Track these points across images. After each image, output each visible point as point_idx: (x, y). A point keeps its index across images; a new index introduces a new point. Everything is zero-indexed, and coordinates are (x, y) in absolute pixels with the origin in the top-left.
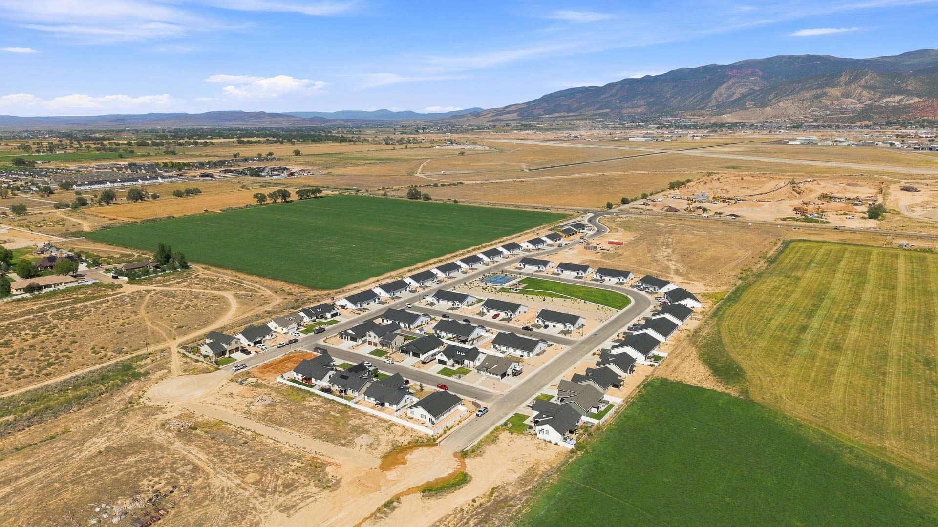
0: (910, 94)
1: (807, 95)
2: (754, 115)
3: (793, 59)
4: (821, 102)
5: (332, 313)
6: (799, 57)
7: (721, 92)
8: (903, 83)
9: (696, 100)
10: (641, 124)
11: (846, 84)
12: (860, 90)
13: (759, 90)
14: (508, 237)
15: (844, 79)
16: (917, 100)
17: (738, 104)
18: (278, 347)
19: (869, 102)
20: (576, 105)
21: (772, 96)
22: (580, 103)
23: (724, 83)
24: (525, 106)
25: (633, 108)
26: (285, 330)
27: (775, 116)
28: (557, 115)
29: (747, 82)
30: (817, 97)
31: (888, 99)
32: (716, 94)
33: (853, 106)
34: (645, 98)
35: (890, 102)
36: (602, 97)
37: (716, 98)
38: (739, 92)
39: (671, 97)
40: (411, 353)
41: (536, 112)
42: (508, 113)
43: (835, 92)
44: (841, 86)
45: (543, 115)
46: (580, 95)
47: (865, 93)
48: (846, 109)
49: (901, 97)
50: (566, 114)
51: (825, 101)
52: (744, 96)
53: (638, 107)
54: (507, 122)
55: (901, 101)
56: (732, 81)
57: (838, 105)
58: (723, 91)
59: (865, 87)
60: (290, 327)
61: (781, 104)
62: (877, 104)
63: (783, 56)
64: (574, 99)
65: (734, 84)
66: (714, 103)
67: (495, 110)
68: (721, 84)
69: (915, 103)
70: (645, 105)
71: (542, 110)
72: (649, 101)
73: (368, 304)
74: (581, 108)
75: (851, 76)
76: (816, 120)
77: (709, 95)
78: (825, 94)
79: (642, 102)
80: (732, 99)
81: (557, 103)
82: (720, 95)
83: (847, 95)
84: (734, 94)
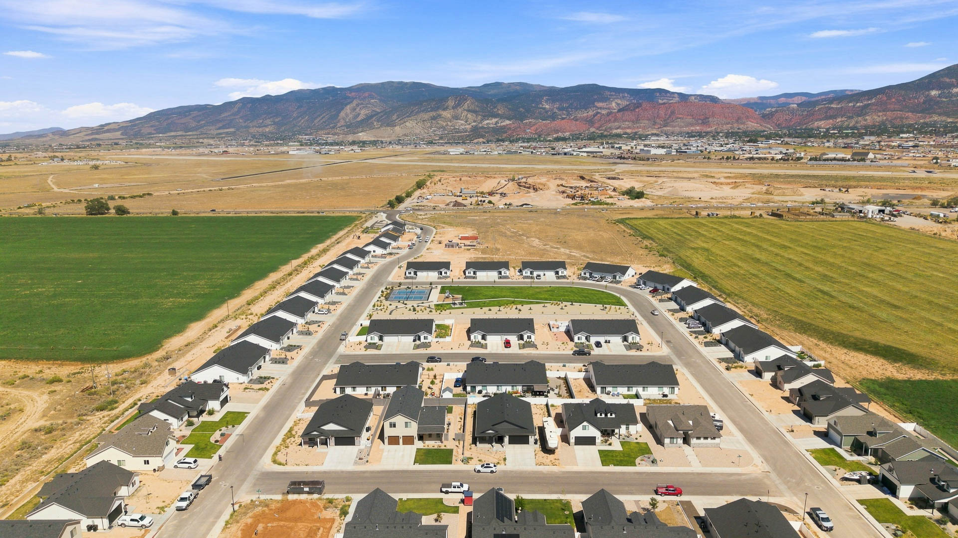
0: (502, 117)
1: (426, 116)
2: (386, 134)
3: (402, 85)
4: (438, 123)
5: (221, 398)
6: (406, 83)
7: (347, 114)
8: (495, 107)
9: (324, 120)
10: (279, 142)
11: (453, 108)
12: (465, 113)
13: (381, 112)
14: (321, 247)
15: (451, 103)
16: (508, 122)
17: (365, 123)
18: (179, 509)
19: (475, 124)
20: (193, 124)
21: (395, 117)
22: (199, 122)
23: (349, 103)
24: (130, 124)
25: (259, 127)
26: (156, 462)
27: (405, 135)
28: (173, 134)
29: (367, 104)
30: (434, 118)
31: (488, 121)
32: (342, 114)
33: (463, 127)
34: (271, 117)
35: (490, 124)
36: (223, 115)
37: (344, 119)
38: (363, 113)
39: (298, 117)
40: (506, 439)
41: (145, 131)
42: (108, 131)
43: (447, 114)
44: (450, 110)
45: (155, 134)
46: (195, 113)
47: (469, 116)
48: (459, 129)
49: (496, 120)
50: (184, 134)
51: (442, 123)
52: (369, 118)
53: (266, 126)
54: (115, 141)
55: (497, 123)
56: (355, 103)
57: (452, 126)
58: (349, 111)
59: (469, 111)
60: (167, 450)
61: (407, 124)
62: (481, 125)
63: (393, 82)
64: (190, 117)
65: (357, 105)
66: (342, 123)
67: (88, 129)
68: (346, 105)
69: (507, 125)
70: (272, 125)
71: (153, 129)
72: (277, 120)
73: (259, 368)
74: (202, 127)
75: (455, 101)
76: (441, 138)
77: (337, 115)
78: (440, 115)
79: (268, 122)
80: (359, 119)
81: (170, 121)
82: (347, 115)
83: (456, 117)
84: (359, 114)
